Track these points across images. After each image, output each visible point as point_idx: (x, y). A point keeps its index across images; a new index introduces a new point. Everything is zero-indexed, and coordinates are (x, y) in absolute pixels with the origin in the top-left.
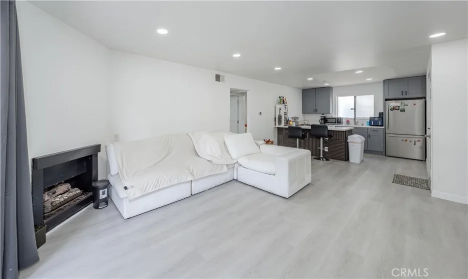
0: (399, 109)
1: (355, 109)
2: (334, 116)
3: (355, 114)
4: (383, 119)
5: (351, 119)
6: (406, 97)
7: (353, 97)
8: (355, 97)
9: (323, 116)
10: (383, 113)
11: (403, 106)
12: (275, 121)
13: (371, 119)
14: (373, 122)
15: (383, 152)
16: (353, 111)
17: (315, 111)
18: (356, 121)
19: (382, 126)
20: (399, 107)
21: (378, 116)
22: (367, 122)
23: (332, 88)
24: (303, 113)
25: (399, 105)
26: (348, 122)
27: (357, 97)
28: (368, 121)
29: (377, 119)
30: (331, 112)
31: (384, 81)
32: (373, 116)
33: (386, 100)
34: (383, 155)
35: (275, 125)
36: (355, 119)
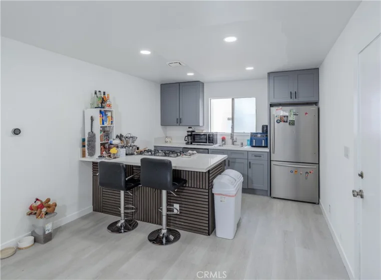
0: (287, 122)
1: (233, 119)
2: (205, 131)
3: (233, 128)
4: (267, 136)
5: (227, 135)
6: (296, 101)
7: (230, 100)
8: (233, 99)
9: (191, 130)
10: (267, 126)
11: (292, 116)
12: (84, 146)
13: (253, 136)
14: (254, 140)
15: (267, 191)
16: (231, 121)
17: (179, 122)
18: (235, 138)
19: (267, 147)
20: (287, 116)
21: (261, 132)
22: (248, 140)
23: (203, 84)
24: (161, 125)
25: (287, 114)
26: (223, 139)
27: (236, 100)
28: (249, 138)
29: (259, 136)
30: (201, 124)
31: (269, 74)
32: (255, 132)
33: (271, 105)
34: (267, 196)
35: (84, 155)
36: (232, 136)
